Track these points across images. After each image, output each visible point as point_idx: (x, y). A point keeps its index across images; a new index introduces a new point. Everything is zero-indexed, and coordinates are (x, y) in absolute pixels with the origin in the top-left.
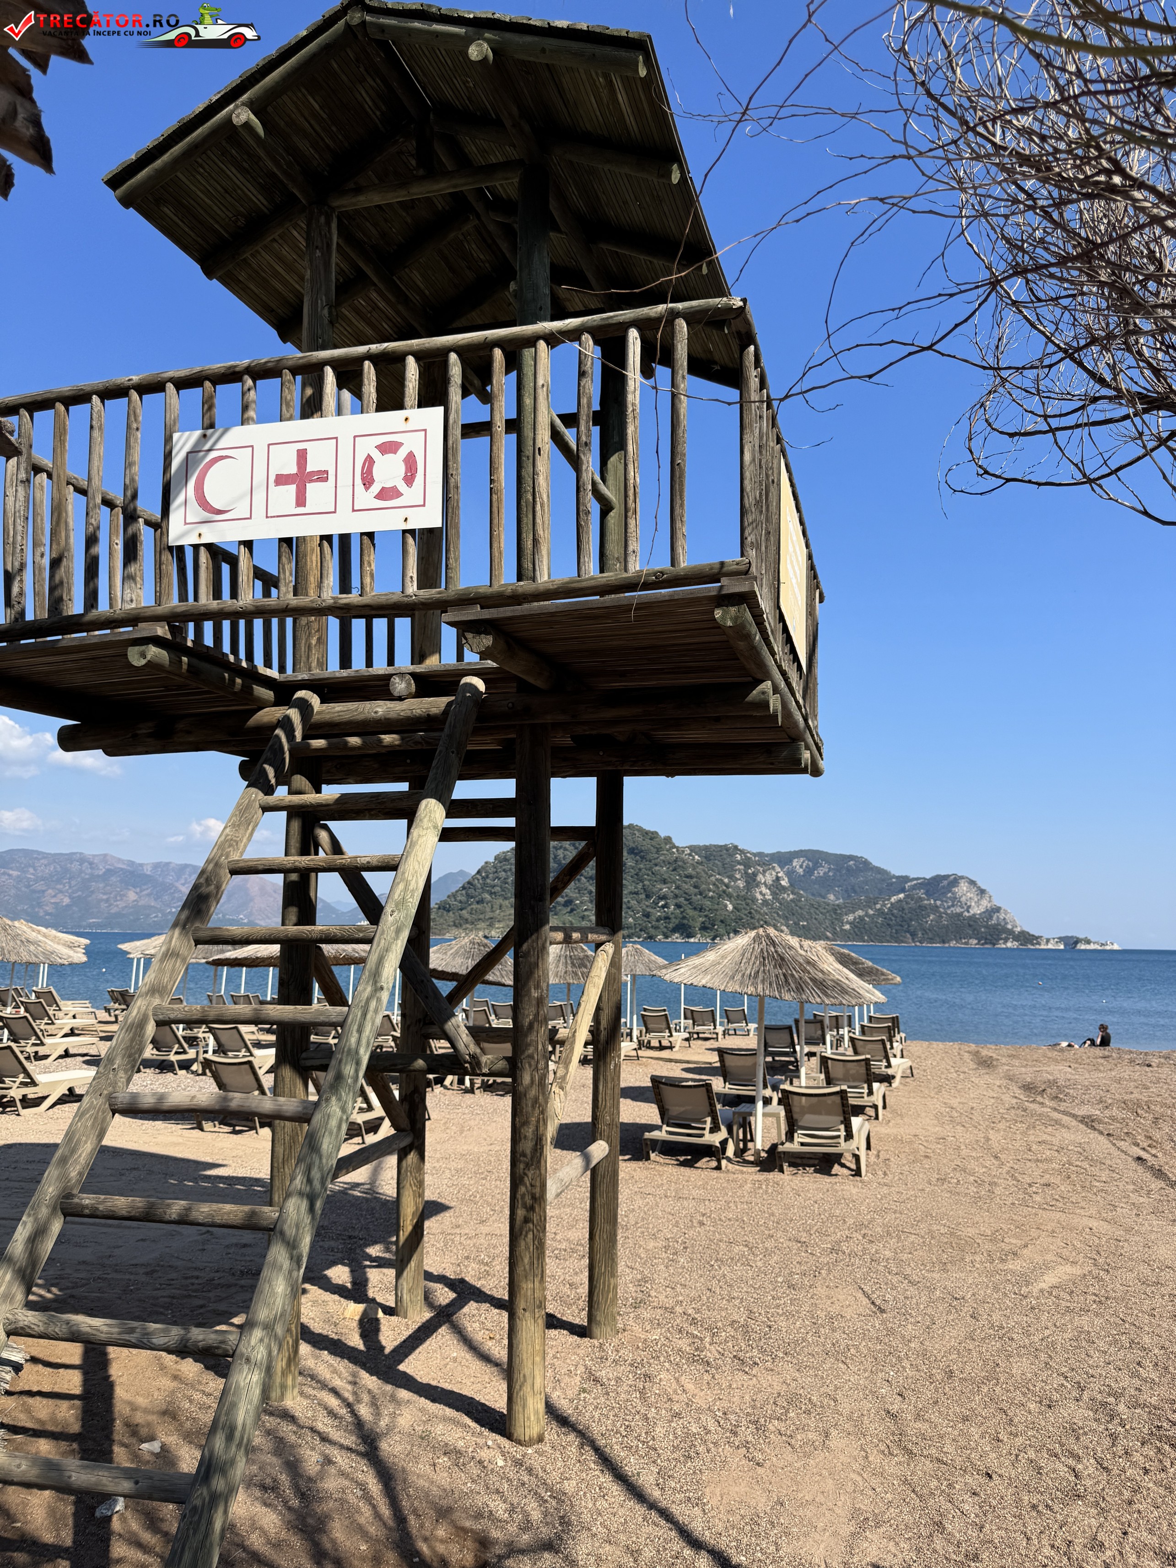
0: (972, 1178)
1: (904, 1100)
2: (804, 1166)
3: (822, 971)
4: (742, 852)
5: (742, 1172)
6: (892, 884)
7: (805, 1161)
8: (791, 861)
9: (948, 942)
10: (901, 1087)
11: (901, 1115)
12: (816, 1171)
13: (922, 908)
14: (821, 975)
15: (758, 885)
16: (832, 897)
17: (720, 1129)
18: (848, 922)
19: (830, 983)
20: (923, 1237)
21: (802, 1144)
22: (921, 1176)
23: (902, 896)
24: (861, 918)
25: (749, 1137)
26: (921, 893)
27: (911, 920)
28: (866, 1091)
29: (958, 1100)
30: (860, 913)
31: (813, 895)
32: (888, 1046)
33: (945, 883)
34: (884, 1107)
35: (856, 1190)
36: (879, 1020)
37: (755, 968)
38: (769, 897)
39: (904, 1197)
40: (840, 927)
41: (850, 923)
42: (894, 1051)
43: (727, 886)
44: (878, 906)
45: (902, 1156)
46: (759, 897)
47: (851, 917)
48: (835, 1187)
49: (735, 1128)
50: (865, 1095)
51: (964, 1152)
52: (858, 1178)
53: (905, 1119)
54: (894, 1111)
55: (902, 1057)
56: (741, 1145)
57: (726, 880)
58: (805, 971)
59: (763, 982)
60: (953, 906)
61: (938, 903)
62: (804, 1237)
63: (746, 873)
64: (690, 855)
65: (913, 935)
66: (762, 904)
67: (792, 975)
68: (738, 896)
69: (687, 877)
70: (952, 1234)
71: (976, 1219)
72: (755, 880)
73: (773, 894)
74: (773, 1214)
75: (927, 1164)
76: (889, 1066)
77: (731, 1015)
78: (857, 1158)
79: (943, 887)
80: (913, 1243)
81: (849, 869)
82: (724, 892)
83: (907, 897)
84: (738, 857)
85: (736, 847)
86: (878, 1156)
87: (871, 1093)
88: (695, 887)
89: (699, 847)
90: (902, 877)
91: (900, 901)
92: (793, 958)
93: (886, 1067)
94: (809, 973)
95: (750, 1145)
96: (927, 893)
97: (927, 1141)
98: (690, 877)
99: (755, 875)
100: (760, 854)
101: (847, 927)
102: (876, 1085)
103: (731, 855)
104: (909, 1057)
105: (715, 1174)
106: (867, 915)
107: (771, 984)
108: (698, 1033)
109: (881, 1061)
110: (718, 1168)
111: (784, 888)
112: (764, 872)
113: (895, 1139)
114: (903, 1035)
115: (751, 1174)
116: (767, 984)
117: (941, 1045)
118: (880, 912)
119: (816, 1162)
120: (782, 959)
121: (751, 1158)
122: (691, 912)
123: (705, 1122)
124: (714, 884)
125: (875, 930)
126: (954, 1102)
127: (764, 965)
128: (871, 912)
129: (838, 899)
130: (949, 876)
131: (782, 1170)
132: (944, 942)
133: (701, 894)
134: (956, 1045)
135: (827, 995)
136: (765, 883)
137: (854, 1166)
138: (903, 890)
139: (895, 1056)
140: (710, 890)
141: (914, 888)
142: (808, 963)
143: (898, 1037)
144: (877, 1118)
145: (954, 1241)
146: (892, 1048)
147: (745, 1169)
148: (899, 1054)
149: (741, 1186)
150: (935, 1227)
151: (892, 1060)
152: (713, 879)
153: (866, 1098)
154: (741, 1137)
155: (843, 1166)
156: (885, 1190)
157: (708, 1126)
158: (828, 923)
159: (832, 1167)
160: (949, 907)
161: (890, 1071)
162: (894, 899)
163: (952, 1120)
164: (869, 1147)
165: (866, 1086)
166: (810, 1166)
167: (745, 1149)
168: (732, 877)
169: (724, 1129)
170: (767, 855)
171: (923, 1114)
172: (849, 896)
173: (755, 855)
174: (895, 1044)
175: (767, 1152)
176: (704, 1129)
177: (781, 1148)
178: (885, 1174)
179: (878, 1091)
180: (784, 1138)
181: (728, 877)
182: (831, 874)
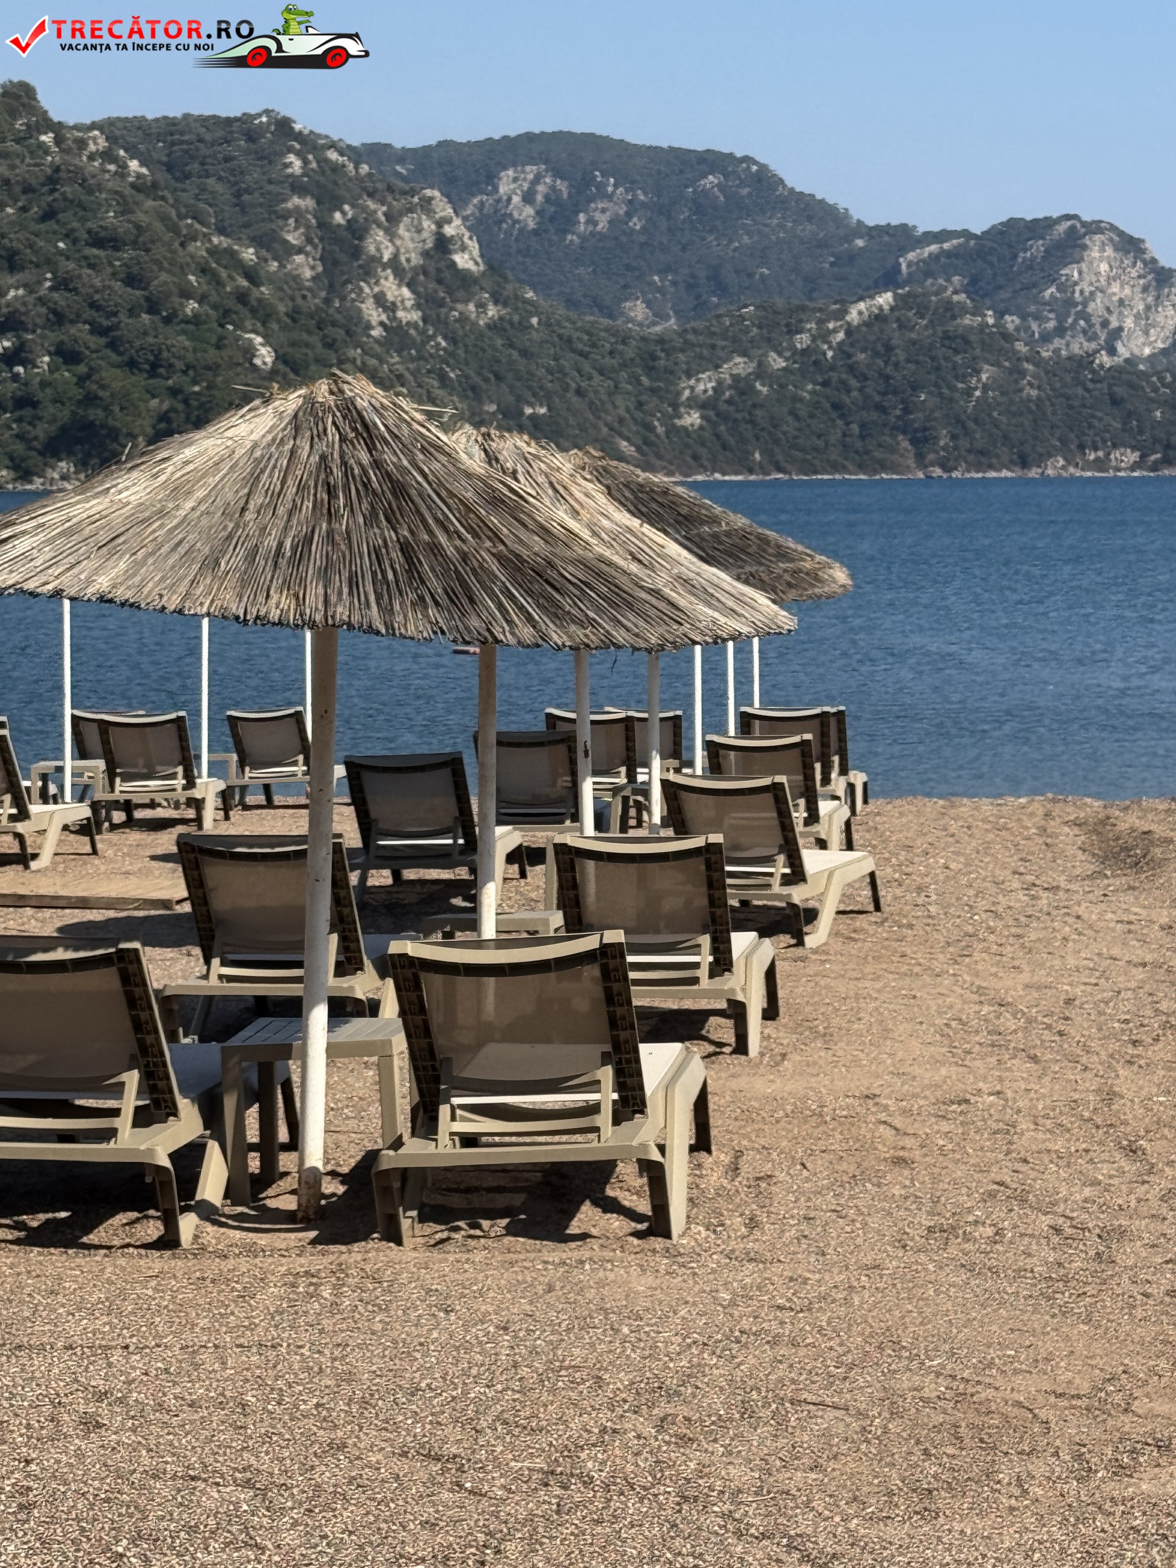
0: (1046, 1220)
1: (841, 987)
2: (473, 1216)
3: (545, 532)
4: (309, 144)
5: (251, 1251)
6: (852, 257)
7: (477, 1201)
8: (491, 179)
9: (1040, 460)
10: (837, 945)
11: (827, 1037)
12: (511, 1231)
13: (958, 342)
14: (537, 543)
15: (369, 269)
16: (638, 310)
17: (173, 1112)
18: (695, 403)
19: (569, 572)
20: (861, 1414)
21: (469, 1140)
22: (874, 1222)
23: (885, 299)
24: (742, 386)
25: (283, 1135)
26: (954, 289)
27: (915, 387)
28: (706, 958)
29: (1025, 977)
30: (739, 365)
31: (571, 303)
32: (799, 815)
33: (1038, 247)
34: (771, 1013)
35: (649, 1279)
36: (774, 725)
37: (298, 527)
38: (409, 315)
39: (810, 1292)
40: (667, 420)
41: (703, 405)
42: (821, 829)
43: (252, 275)
44: (802, 340)
45: (818, 1164)
46: (373, 314)
47: (705, 384)
48: (578, 1275)
49: (230, 1103)
50: (703, 973)
51: (1028, 1138)
52: (658, 1243)
53: (840, 1048)
54: (805, 1025)
55: (850, 846)
56: (254, 1163)
57: (249, 254)
58: (480, 530)
59: (325, 574)
60: (1060, 331)
61: (1011, 321)
62: (453, 1440)
63: (324, 225)
64: (107, 156)
65: (921, 440)
66: (386, 343)
67: (434, 548)
68: (294, 315)
69: (98, 241)
70: (960, 1398)
71: (1046, 1346)
72: (356, 253)
73: (424, 301)
74: (349, 1377)
75: (896, 1183)
76: (797, 875)
77: (248, 735)
78: (654, 1174)
79: (1030, 266)
80: (827, 1434)
81: (701, 205)
82: (242, 297)
83: (901, 302)
84: (295, 164)
85: (284, 126)
86: (734, 1169)
87: (722, 963)
88: (131, 280)
89: (139, 125)
90: (887, 230)
91: (879, 318)
92: (439, 486)
93: (787, 881)
94: (496, 537)
95: (286, 1161)
96: (973, 287)
97: (906, 1112)
98: (107, 241)
99: (357, 231)
100: (377, 153)
101: (692, 419)
102: (741, 941)
103: (270, 158)
104: (873, 850)
105: (157, 1262)
106: (762, 372)
107: (353, 583)
108: (128, 807)
109: (768, 860)
110: (169, 1242)
111: (465, 280)
112: (392, 219)
113: (799, 1113)
114: (858, 778)
115: (284, 1253)
116: (340, 582)
117: (986, 806)
118: (809, 361)
119: (519, 1199)
120: (399, 489)
121: (289, 1203)
122: (115, 379)
123: (118, 1090)
124: (204, 270)
125: (789, 427)
126: (1011, 986)
127: (331, 515)
128: (777, 363)
129: (661, 316)
130: (1048, 224)
131: (394, 1236)
132: (1024, 463)
133: (153, 309)
134: (1038, 806)
135: (558, 615)
136: (394, 264)
137: (644, 1206)
138: (889, 279)
139: (822, 844)
140: (186, 294)
141: (928, 268)
142: (495, 501)
143: (838, 785)
144: (741, 1047)
145: (965, 1418)
146: (813, 817)
147: (263, 1240)
148: (836, 838)
149: (245, 1296)
150: (905, 1382)
151: (812, 860)
152: (198, 248)
153: (705, 982)
154: (253, 1135)
155: (612, 1206)
156: (749, 1274)
157: (130, 1101)
158: (622, 404)
159: (570, 1214)
160: (1046, 338)
161: (798, 895)
162: (856, 312)
163: (998, 1042)
164: (702, 1143)
165: (705, 941)
166: (492, 1215)
167: (269, 1175)
168: (270, 243)
169: (187, 1109)
170: (405, 155)
171: (903, 1028)
172: (701, 306)
173: (356, 154)
174: (825, 807)
175: (345, 1179)
176: (115, 1113)
177: (390, 1160)
178: (753, 1223)
179: (748, 957)
180: (403, 1125)
181: (258, 242)
182: (636, 223)
